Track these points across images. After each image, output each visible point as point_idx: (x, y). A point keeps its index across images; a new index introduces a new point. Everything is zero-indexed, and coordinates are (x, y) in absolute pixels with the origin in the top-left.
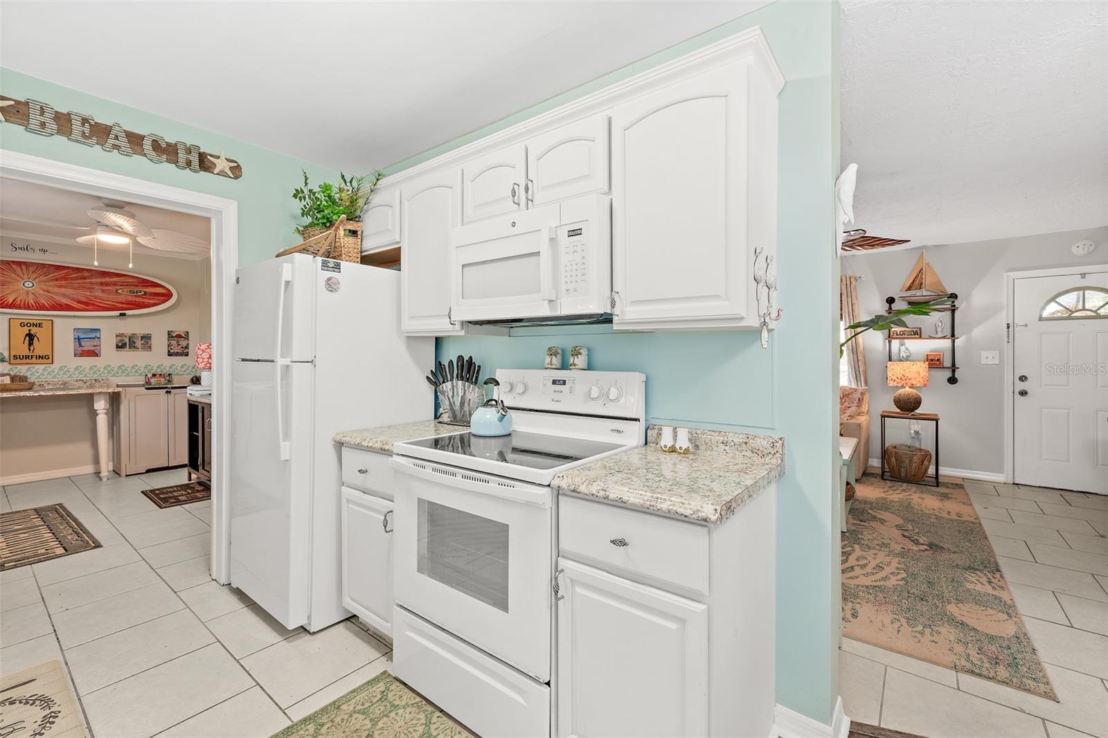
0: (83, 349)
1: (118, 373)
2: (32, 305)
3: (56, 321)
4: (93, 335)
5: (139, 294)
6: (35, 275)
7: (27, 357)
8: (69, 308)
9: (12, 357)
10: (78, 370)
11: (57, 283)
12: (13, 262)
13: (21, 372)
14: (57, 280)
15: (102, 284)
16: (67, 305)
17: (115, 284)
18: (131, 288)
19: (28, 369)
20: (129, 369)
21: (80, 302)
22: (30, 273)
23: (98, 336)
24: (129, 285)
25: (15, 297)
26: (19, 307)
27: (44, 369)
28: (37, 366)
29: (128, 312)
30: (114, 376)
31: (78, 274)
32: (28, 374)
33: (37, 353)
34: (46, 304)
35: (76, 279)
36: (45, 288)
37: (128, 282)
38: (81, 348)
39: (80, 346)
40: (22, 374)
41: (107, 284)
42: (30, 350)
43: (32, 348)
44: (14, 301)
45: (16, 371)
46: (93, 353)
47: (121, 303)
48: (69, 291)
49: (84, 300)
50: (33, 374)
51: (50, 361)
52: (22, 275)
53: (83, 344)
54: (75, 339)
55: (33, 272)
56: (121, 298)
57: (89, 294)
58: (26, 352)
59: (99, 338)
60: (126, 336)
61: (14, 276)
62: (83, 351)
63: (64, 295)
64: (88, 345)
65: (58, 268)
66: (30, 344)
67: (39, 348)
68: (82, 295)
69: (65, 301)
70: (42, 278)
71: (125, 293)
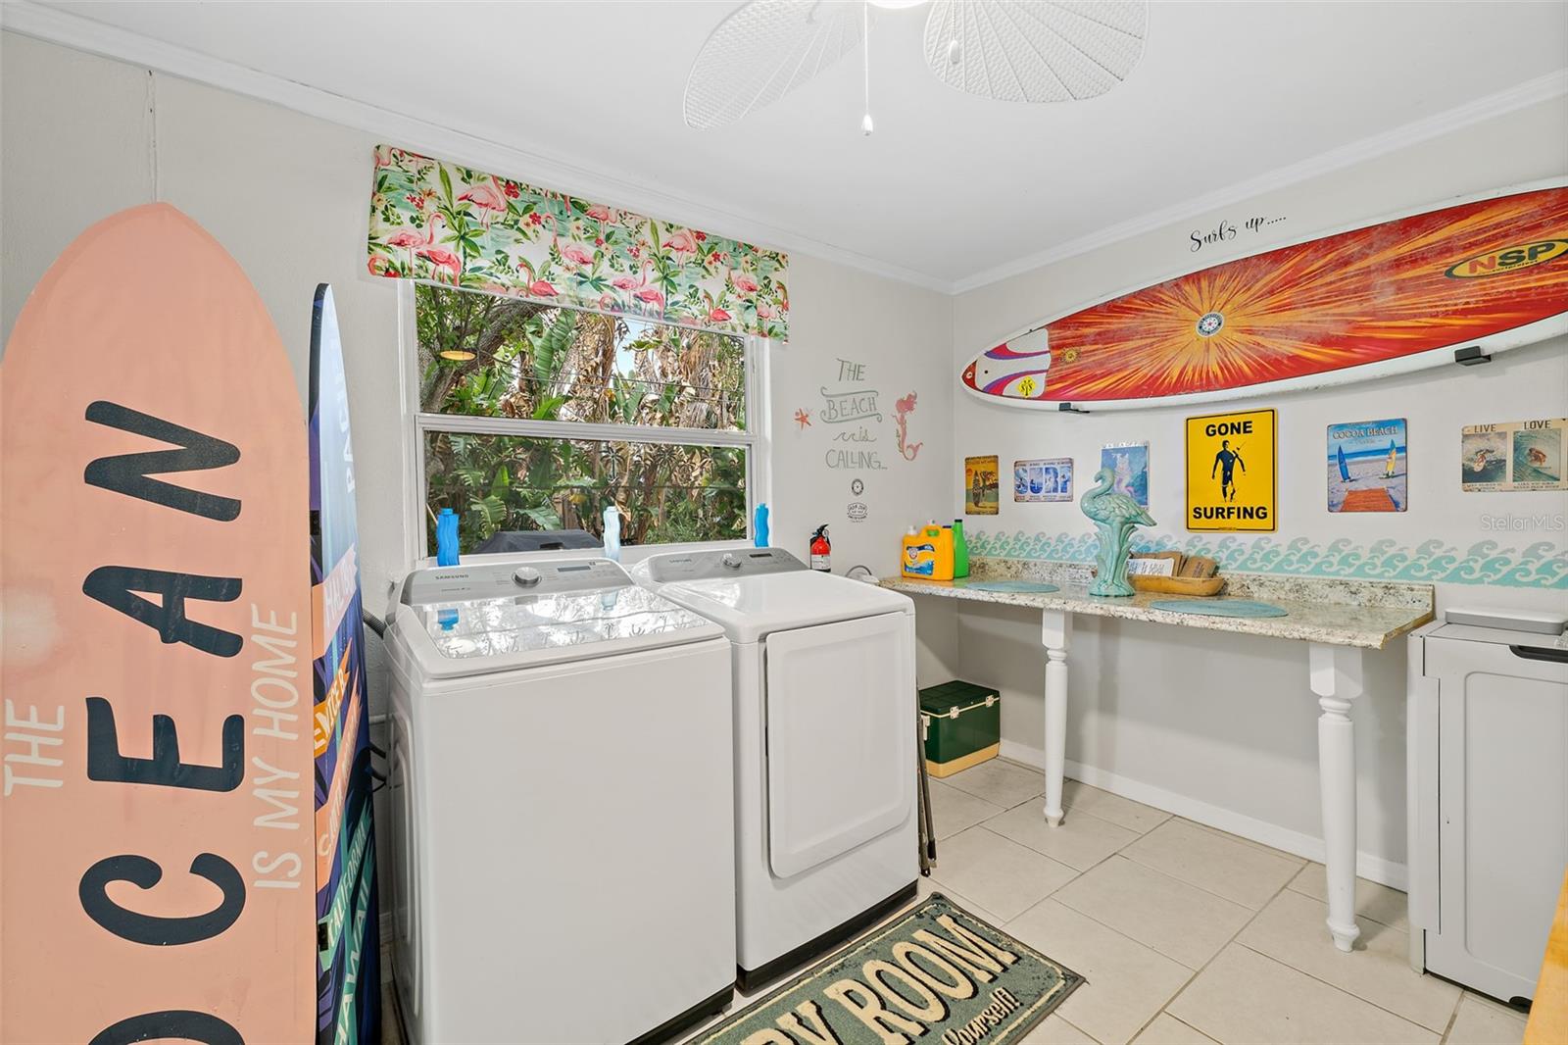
0: (1353, 486)
2: (1216, 377)
3: (1278, 405)
4: (1382, 441)
5: (1542, 258)
6: (1225, 296)
7: (1219, 512)
8: (1300, 366)
9: (1192, 513)
10: (1340, 552)
11: (1273, 300)
12: (1187, 278)
13: (1209, 551)
14: (1272, 292)
15: (1398, 264)
16: (1294, 358)
17: (1446, 249)
18: (1509, 246)
19: (1223, 545)
21: (1327, 342)
22: (1217, 290)
23: (1399, 443)
24: (1500, 234)
25: (1182, 366)
26: (1190, 388)
27: (1257, 546)
28: (1241, 537)
29: (1488, 344)
31: (1329, 257)
32: (1222, 558)
33: (1240, 502)
34: (1246, 368)
35: (1321, 275)
36: (1243, 322)
37: (1498, 225)
38: (1348, 485)
39: (1346, 477)
40: (1209, 556)
41: (1414, 260)
42: (1225, 495)
43: (1229, 490)
44: (1181, 373)
45: (1200, 546)
46: (1387, 502)
47: (1464, 313)
48: (1300, 317)
49: (1340, 331)
50: (1231, 557)
51: (1267, 523)
52: (1198, 306)
53: (1352, 471)
54: (1330, 457)
55: (1223, 288)
56: (1461, 297)
57: (1355, 308)
58: (1216, 500)
59: (1404, 449)
60: (1502, 435)
61: (1185, 312)
62: (1351, 493)
63: (1287, 332)
64: (1367, 475)
65: (1278, 256)
66: (1227, 479)
67: (1248, 489)
68: (1328, 319)
69: (1288, 347)
70: (1240, 298)
71: (1480, 270)
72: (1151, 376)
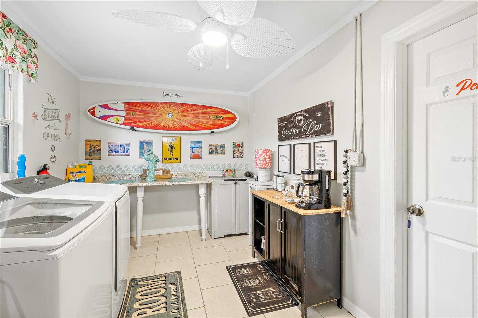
0: (194, 154)
1: (210, 169)
2: (172, 128)
3: (182, 136)
4: (198, 146)
5: (220, 118)
6: (173, 110)
7: (170, 159)
8: (188, 129)
9: (164, 159)
10: (192, 167)
11: (182, 113)
12: (164, 103)
13: (167, 168)
14: (182, 112)
15: (203, 113)
16: (187, 127)
17: (209, 113)
18: (216, 115)
19: (170, 166)
20: (215, 166)
21: (192, 125)
22: (171, 108)
23: (201, 146)
24: (215, 113)
25: (164, 123)
26: (166, 129)
27: (177, 166)
28: (174, 164)
29: (215, 130)
30: (208, 170)
31: (192, 108)
32: (170, 169)
33: (174, 156)
34: (178, 127)
35: (191, 111)
36: (178, 117)
37: (215, 111)
38: (193, 153)
39: (193, 152)
40: (167, 169)
41: (205, 113)
42: (171, 155)
43: (172, 154)
44: (164, 125)
45: (165, 167)
46: (199, 157)
47: (211, 125)
48: (188, 119)
49: (194, 123)
50: (172, 169)
51: (179, 161)
52: (167, 110)
53: (194, 151)
54: (190, 148)
55: (172, 108)
56: (211, 122)
57: (196, 119)
58: (170, 156)
59: (201, 147)
60: (213, 146)
61: (164, 110)
62: (194, 155)
63: (186, 121)
64: (196, 152)
65: (183, 105)
66: (171, 151)
68: (193, 120)
69: (186, 124)
70: (176, 111)
71: (213, 118)
72: (156, 125)
